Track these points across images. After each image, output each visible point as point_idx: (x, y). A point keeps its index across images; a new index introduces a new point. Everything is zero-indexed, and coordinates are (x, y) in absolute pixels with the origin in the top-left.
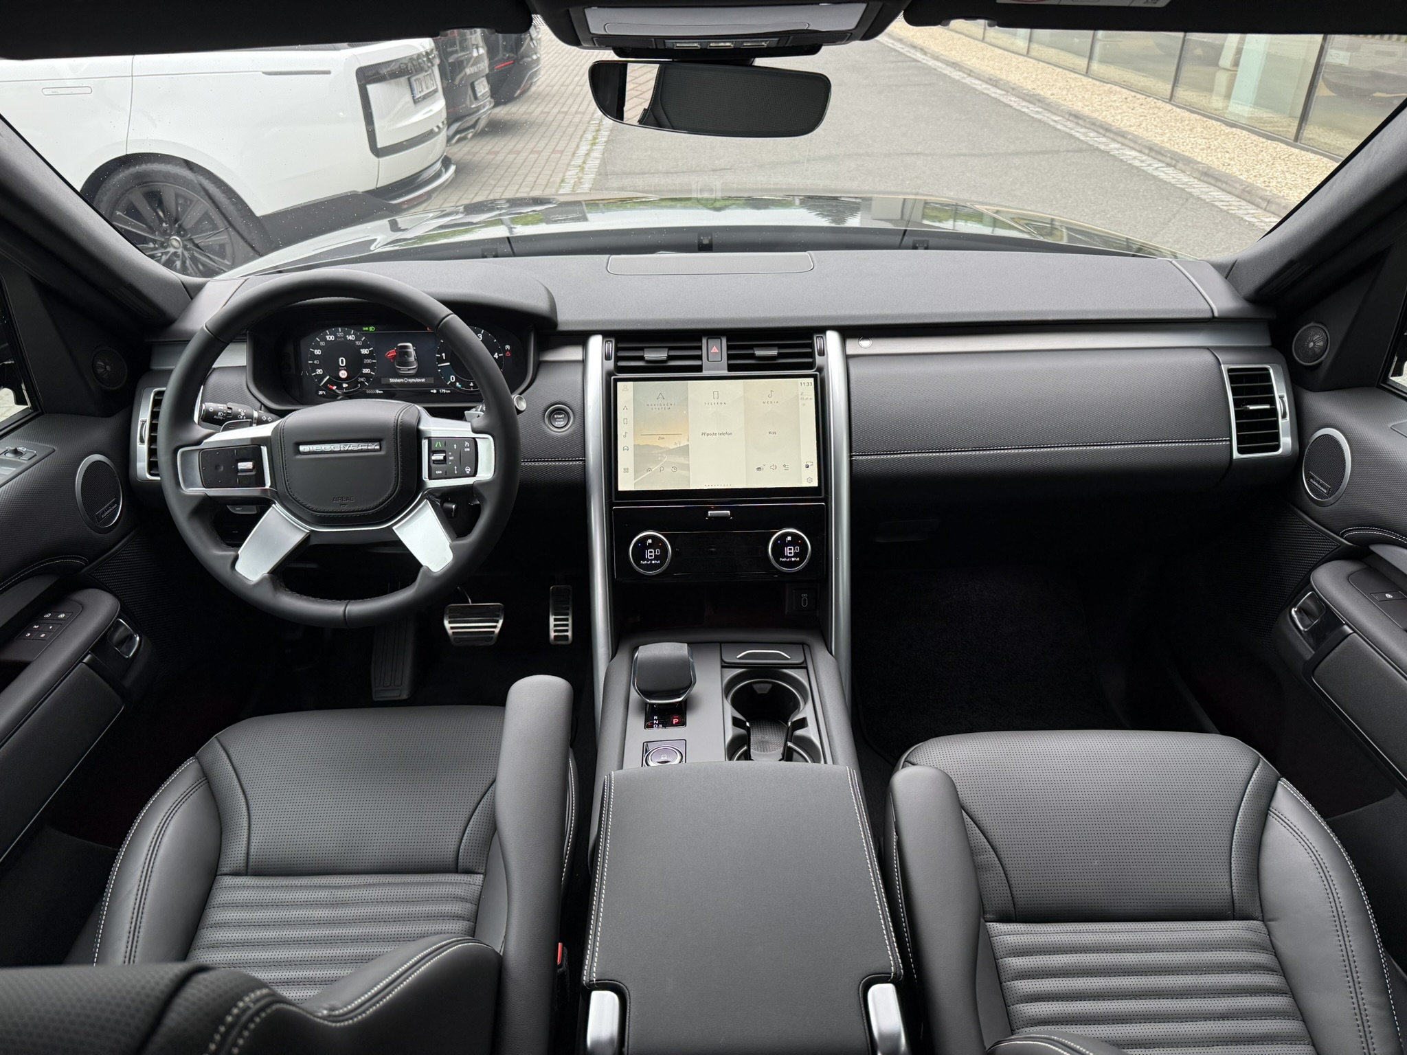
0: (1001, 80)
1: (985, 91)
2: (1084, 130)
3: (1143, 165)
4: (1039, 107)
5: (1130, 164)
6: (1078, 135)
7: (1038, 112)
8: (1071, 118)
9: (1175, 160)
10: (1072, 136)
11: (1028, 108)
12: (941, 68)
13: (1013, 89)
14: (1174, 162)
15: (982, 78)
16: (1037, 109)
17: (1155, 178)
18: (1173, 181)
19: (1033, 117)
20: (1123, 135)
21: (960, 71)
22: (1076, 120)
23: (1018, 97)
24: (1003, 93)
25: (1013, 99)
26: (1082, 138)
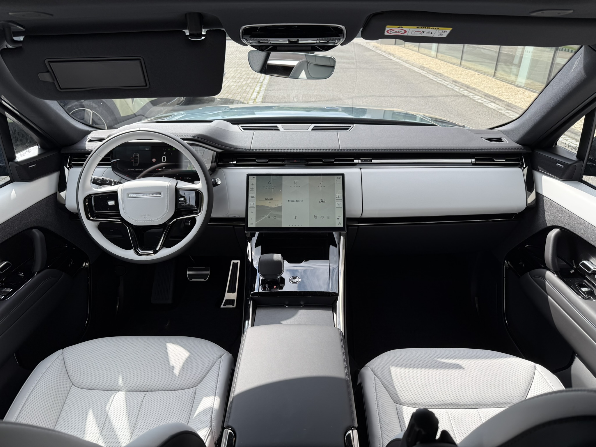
0: (425, 67)
1: (419, 72)
2: (458, 88)
3: (482, 102)
4: (441, 78)
5: (477, 101)
6: (456, 89)
7: (440, 80)
8: (453, 83)
9: (495, 99)
10: (453, 90)
11: (436, 79)
12: (401, 62)
13: (430, 71)
14: (494, 101)
15: (417, 67)
16: (440, 79)
17: (486, 106)
18: (494, 108)
19: (438, 82)
20: (474, 89)
21: (408, 64)
22: (455, 84)
23: (432, 74)
24: (426, 72)
25: (430, 75)
26: (458, 91)
